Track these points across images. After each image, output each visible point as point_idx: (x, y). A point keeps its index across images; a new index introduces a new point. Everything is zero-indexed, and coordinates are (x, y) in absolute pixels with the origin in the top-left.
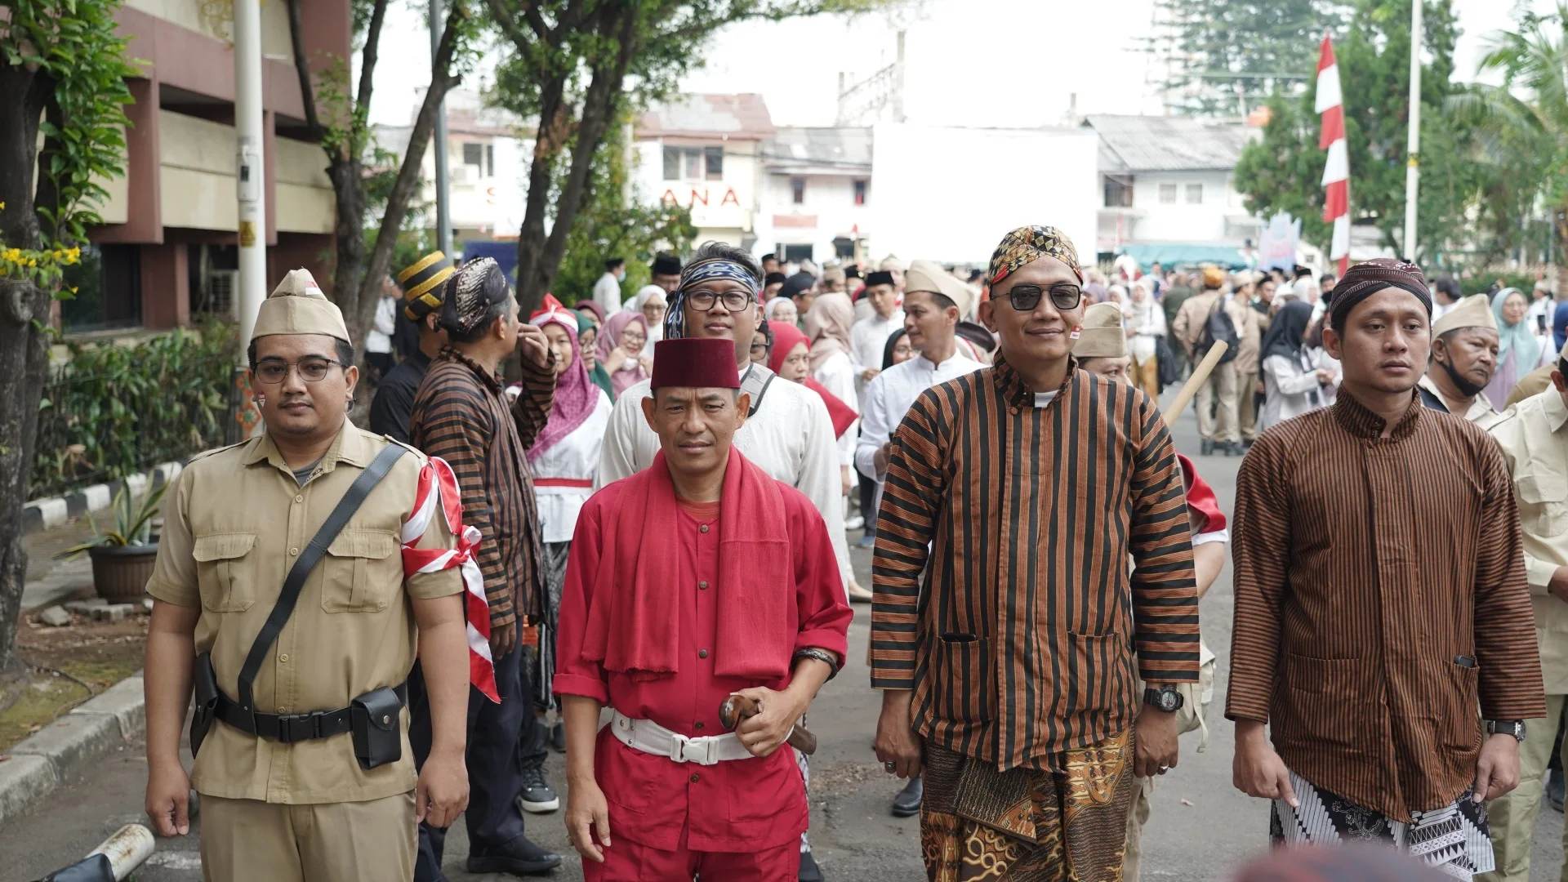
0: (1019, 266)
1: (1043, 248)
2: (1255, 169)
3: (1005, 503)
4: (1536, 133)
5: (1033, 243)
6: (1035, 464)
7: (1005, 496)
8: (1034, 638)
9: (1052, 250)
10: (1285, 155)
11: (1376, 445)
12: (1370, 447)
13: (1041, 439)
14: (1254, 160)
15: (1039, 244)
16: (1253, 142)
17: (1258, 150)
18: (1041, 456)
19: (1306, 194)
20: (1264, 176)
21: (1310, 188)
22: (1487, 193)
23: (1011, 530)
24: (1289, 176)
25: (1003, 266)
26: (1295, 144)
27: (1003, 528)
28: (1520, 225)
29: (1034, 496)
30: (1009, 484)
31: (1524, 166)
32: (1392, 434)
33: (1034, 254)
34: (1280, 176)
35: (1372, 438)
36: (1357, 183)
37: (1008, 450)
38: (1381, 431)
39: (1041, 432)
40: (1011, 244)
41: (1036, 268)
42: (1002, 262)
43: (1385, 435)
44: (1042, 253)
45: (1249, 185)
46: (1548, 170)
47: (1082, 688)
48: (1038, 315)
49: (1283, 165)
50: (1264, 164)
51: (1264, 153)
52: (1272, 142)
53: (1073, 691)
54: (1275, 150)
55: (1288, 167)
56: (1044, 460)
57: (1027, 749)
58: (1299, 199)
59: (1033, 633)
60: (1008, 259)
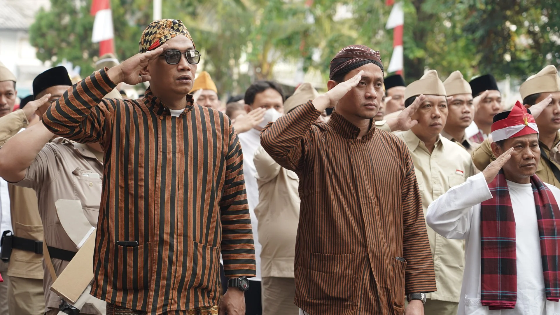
0: (167, 40)
1: (178, 30)
2: (45, 30)
3: (158, 167)
4: (240, 10)
5: (173, 28)
6: (174, 147)
7: (158, 163)
8: (175, 243)
9: (182, 32)
10: (66, 20)
11: (355, 143)
12: (352, 144)
13: (177, 134)
14: (44, 23)
15: (176, 28)
16: (42, 9)
17: (47, 15)
18: (177, 142)
19: (82, 49)
20: (51, 36)
21: (85, 45)
22: (208, 52)
23: (162, 183)
24: (69, 35)
25: (155, 40)
26: (73, 12)
27: (157, 181)
28: (231, 76)
29: (174, 165)
30: (160, 157)
31: (233, 34)
32: (363, 138)
33: (174, 33)
34: (63, 35)
35: (353, 139)
36: (119, 42)
37: (159, 139)
38: (357, 136)
39: (177, 130)
40: (159, 28)
41: (176, 41)
42: (155, 38)
43: (359, 138)
44: (178, 33)
45: (40, 41)
46: (249, 37)
47: (199, 272)
48: (180, 67)
49: (65, 28)
50: (51, 26)
51: (52, 18)
52: (57, 10)
53: (194, 274)
54: (59, 16)
55: (69, 29)
56: (179, 145)
57: (165, 305)
58: (76, 52)
59: (175, 241)
60: (158, 36)
